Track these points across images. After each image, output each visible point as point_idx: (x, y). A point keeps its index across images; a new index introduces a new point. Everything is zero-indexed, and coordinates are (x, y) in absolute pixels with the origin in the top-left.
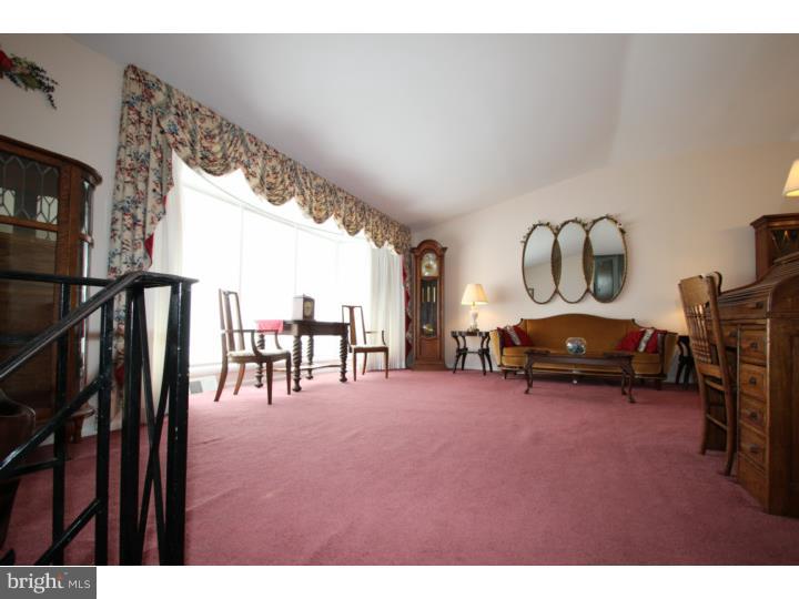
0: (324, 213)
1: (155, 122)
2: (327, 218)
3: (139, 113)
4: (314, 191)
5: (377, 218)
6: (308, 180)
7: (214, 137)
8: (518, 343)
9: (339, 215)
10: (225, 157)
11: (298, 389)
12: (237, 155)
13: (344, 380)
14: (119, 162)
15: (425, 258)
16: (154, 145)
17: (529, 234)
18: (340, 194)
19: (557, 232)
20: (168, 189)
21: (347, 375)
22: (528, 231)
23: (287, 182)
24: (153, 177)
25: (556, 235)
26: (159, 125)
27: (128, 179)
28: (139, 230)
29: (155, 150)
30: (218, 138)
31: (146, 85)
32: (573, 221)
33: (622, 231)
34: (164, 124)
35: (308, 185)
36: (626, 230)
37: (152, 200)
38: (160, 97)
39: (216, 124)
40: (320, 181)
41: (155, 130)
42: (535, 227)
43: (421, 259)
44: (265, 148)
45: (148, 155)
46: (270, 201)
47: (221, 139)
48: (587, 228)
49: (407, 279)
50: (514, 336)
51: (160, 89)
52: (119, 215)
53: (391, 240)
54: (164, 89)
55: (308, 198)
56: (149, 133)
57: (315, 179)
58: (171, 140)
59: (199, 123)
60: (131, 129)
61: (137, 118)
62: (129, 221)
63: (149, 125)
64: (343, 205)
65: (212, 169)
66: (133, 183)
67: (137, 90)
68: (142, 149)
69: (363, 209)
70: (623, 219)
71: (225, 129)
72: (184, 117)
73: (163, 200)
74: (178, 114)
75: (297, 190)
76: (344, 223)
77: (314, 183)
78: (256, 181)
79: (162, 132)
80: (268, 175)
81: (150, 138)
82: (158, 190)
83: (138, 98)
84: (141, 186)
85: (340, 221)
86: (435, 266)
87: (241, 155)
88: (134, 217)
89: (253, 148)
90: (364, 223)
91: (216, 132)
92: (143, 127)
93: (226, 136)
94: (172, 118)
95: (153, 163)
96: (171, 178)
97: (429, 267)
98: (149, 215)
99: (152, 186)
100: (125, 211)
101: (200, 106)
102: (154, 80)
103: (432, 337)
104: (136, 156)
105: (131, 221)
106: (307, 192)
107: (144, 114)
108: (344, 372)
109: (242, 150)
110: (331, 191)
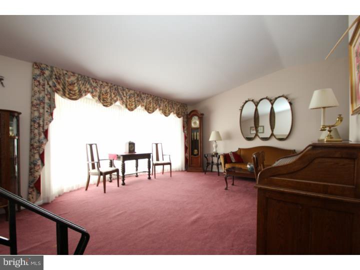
0: (134, 106)
1: (46, 83)
2: (136, 108)
3: (39, 81)
4: (128, 97)
5: (166, 103)
6: (125, 93)
7: (74, 84)
8: (233, 161)
9: (143, 105)
10: (80, 91)
11: (124, 184)
12: (86, 89)
13: (149, 178)
14: (32, 102)
15: (193, 119)
16: (46, 93)
17: (243, 106)
18: (143, 96)
19: (257, 104)
20: (53, 110)
21: (151, 176)
22: (243, 104)
23: (113, 96)
24: (46, 106)
25: (256, 106)
26: (48, 84)
27: (35, 109)
28: (41, 129)
29: (47, 95)
30: (76, 84)
31: (41, 69)
32: (265, 98)
33: (290, 104)
34: (51, 83)
35: (125, 95)
36: (292, 102)
37: (46, 115)
38: (47, 73)
39: (76, 78)
40: (132, 92)
41: (47, 87)
42: (246, 102)
43: (191, 119)
44: (101, 83)
45: (44, 97)
46: (104, 106)
47: (78, 84)
48: (272, 102)
49: (185, 129)
50: (232, 157)
51: (48, 70)
52: (33, 123)
53: (175, 112)
54: (49, 69)
55: (125, 101)
56: (44, 88)
57: (129, 91)
58: (54, 89)
59: (67, 79)
60: (36, 89)
61: (38, 83)
62: (36, 125)
63: (44, 85)
64: (145, 101)
65: (74, 97)
66: (38, 110)
67: (38, 72)
68: (41, 96)
69: (157, 100)
70: (291, 97)
71: (80, 79)
72: (60, 78)
73: (52, 114)
74: (56, 78)
75: (119, 98)
76: (146, 109)
77: (129, 93)
78: (97, 98)
79: (50, 87)
80: (103, 95)
81: (44, 90)
82: (49, 111)
83: (38, 76)
84: (41, 111)
85: (144, 108)
86: (198, 122)
87: (88, 89)
88: (39, 124)
89: (94, 84)
90: (158, 106)
91: (76, 81)
92: (41, 87)
93: (80, 82)
94: (54, 80)
95: (47, 101)
96: (55, 105)
97: (195, 123)
98: (45, 122)
99: (46, 110)
100: (34, 122)
101: (67, 71)
102: (44, 66)
103: (197, 156)
104: (39, 99)
105: (37, 126)
106: (124, 98)
107: (41, 81)
108: (149, 175)
109: (88, 86)
110: (138, 95)
